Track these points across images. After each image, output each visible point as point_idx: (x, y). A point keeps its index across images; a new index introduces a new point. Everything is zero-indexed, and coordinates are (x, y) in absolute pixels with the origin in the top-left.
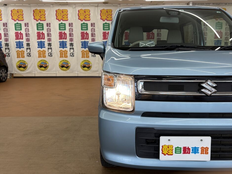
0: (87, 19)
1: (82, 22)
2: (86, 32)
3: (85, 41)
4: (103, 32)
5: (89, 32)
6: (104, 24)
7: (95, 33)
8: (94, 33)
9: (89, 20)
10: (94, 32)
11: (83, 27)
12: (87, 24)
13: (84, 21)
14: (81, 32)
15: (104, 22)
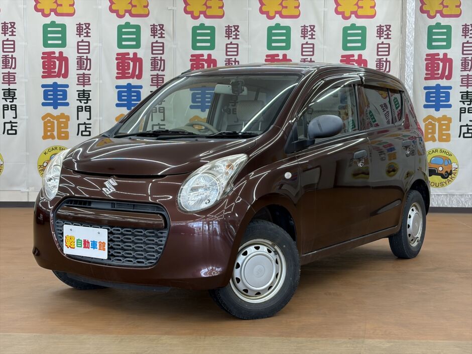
0: (65, 9)
1: (48, 21)
2: (61, 53)
3: (55, 84)
4: (118, 54)
5: (71, 52)
7: (89, 56)
8: (85, 55)
9: (72, 15)
11: (49, 35)
12: (63, 27)
13: (53, 17)
14: (44, 53)
15: (122, 22)
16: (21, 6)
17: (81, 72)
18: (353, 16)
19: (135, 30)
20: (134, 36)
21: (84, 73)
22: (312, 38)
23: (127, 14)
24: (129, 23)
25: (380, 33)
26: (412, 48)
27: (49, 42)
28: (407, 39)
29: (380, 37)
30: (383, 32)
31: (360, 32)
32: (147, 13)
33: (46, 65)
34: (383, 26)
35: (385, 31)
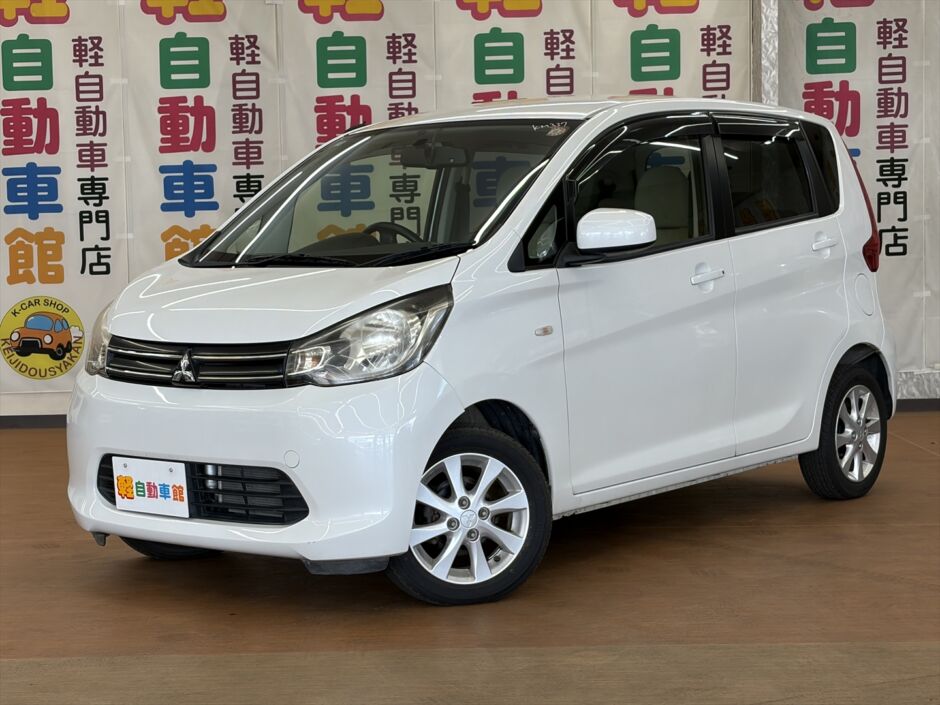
0: (48, 8)
1: (12, 34)
2: (42, 102)
3: (31, 166)
4: (162, 101)
5: (62, 99)
6: (165, 45)
7: (102, 106)
8: (93, 105)
9: (62, 20)
10: (101, 99)
11: (16, 65)
12: (46, 45)
13: (23, 26)
14: (6, 103)
15: (170, 31)
17: (86, 140)
18: (651, 9)
19: (196, 49)
20: (196, 62)
21: (91, 142)
22: (568, 57)
23: (179, 16)
24: (184, 34)
25: (709, 43)
26: (775, 73)
27: (17, 79)
28: (763, 55)
29: (708, 51)
30: (714, 40)
31: (667, 41)
32: (222, 12)
33: (12, 127)
34: (715, 29)
35: (719, 39)
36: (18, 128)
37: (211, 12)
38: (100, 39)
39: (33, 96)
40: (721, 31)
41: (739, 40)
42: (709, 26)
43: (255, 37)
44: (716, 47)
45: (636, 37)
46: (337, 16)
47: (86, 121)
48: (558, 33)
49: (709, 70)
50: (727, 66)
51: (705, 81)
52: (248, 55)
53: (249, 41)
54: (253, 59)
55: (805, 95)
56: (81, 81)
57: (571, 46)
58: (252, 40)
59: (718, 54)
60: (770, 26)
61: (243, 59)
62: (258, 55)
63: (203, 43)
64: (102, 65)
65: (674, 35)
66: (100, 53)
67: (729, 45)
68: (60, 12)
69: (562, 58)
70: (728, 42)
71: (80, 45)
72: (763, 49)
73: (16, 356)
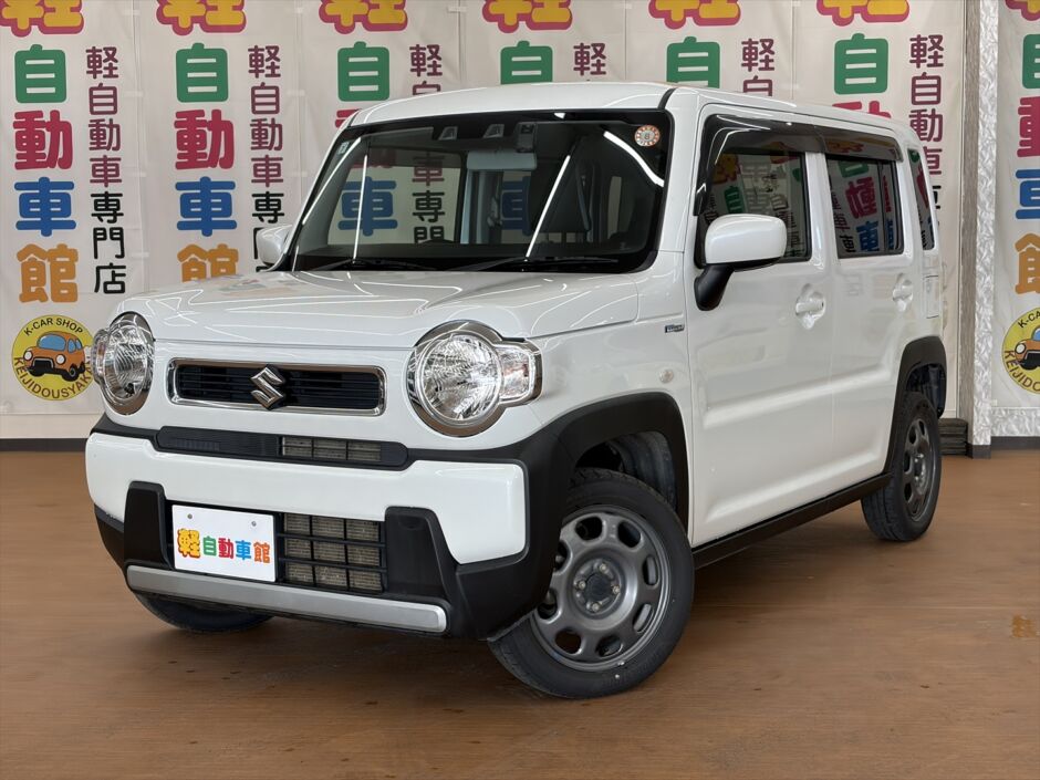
16: (129, 12)
17: (261, 153)
18: (858, 17)
19: (376, 59)
20: (376, 73)
21: (267, 156)
22: (767, 68)
23: (359, 25)
24: (364, 44)
25: (918, 54)
26: (993, 85)
27: (191, 89)
28: (981, 66)
29: (918, 62)
30: (924, 50)
31: (874, 51)
32: (404, 19)
33: (186, 140)
34: (926, 39)
35: (930, 49)
36: (192, 140)
37: (391, 20)
38: (276, 48)
39: (208, 108)
40: (932, 42)
41: (952, 51)
42: (919, 36)
43: (437, 47)
44: (926, 58)
45: (841, 47)
46: (523, 24)
47: (260, 135)
48: (757, 43)
49: (918, 82)
50: (938, 78)
51: (914, 95)
52: (429, 66)
53: (431, 51)
54: (435, 70)
55: (1021, 111)
56: (257, 92)
57: (771, 57)
58: (434, 50)
59: (929, 66)
60: (989, 34)
61: (425, 70)
62: (440, 66)
63: (383, 54)
64: (279, 75)
65: (881, 45)
66: (277, 64)
67: (941, 57)
68: (236, 20)
69: (761, 69)
70: (940, 53)
71: (256, 55)
72: (981, 60)
73: (30, 376)
